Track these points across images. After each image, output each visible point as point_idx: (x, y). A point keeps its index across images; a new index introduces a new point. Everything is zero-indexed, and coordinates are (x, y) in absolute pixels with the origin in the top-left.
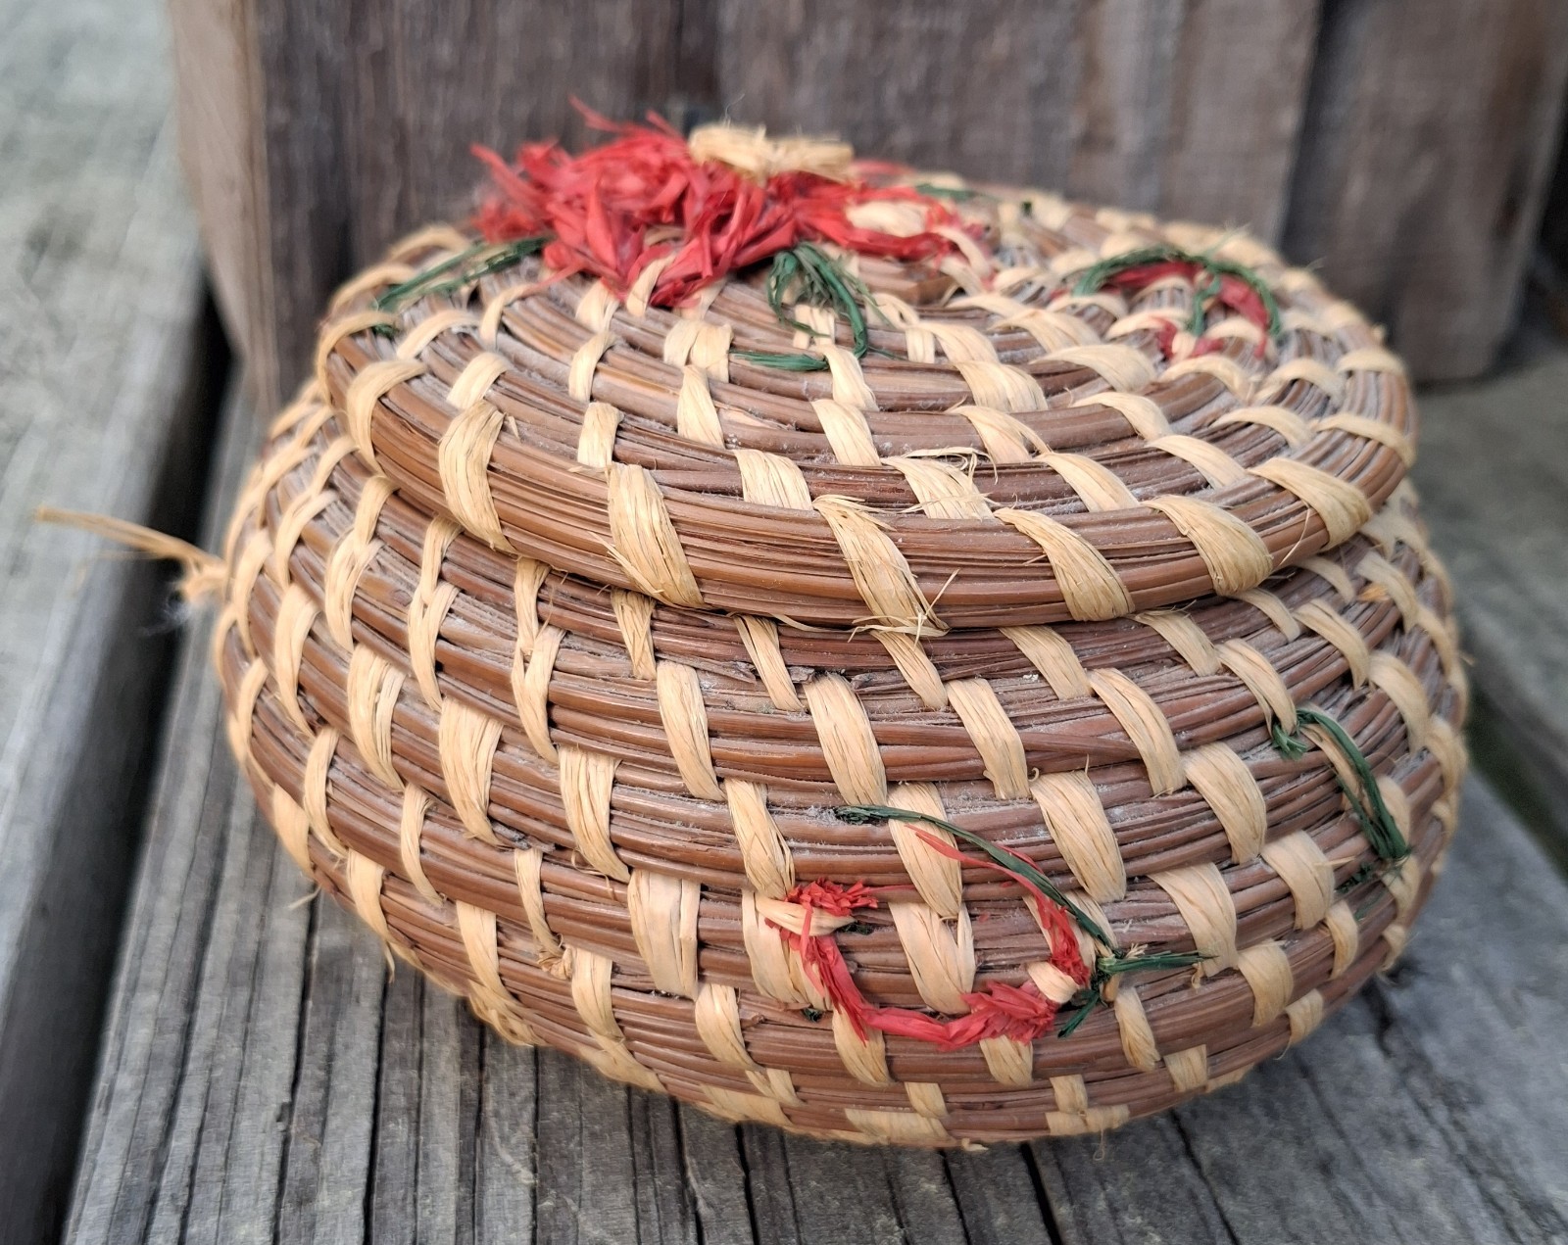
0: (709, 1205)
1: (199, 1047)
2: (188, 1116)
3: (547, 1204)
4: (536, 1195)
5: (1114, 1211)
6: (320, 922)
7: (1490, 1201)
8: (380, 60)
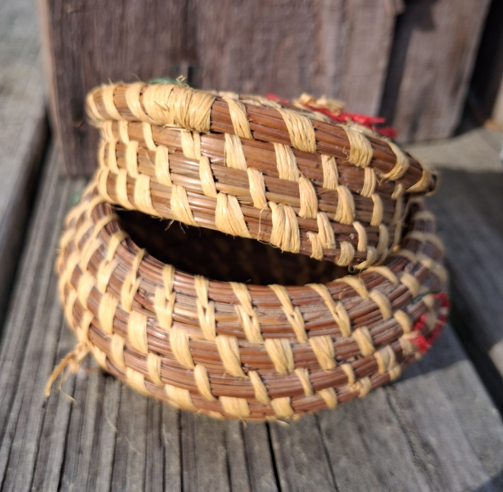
0: (168, 441)
1: (22, 381)
2: (16, 405)
3: (119, 439)
4: (116, 436)
5: (292, 445)
6: (61, 338)
7: (410, 442)
8: (91, 54)
